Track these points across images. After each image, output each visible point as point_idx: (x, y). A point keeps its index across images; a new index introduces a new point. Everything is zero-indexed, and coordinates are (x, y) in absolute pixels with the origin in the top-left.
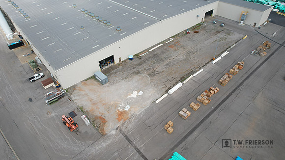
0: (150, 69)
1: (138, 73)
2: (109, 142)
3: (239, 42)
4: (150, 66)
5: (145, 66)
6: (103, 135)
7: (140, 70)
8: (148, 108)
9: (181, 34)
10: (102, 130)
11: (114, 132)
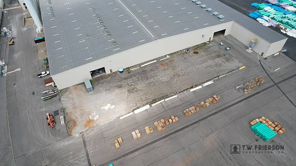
0: (132, 85)
1: (120, 87)
2: (71, 142)
3: (233, 72)
4: (133, 82)
5: (130, 81)
6: (69, 135)
7: (123, 84)
8: (111, 122)
9: (179, 53)
10: (71, 131)
11: (77, 135)
